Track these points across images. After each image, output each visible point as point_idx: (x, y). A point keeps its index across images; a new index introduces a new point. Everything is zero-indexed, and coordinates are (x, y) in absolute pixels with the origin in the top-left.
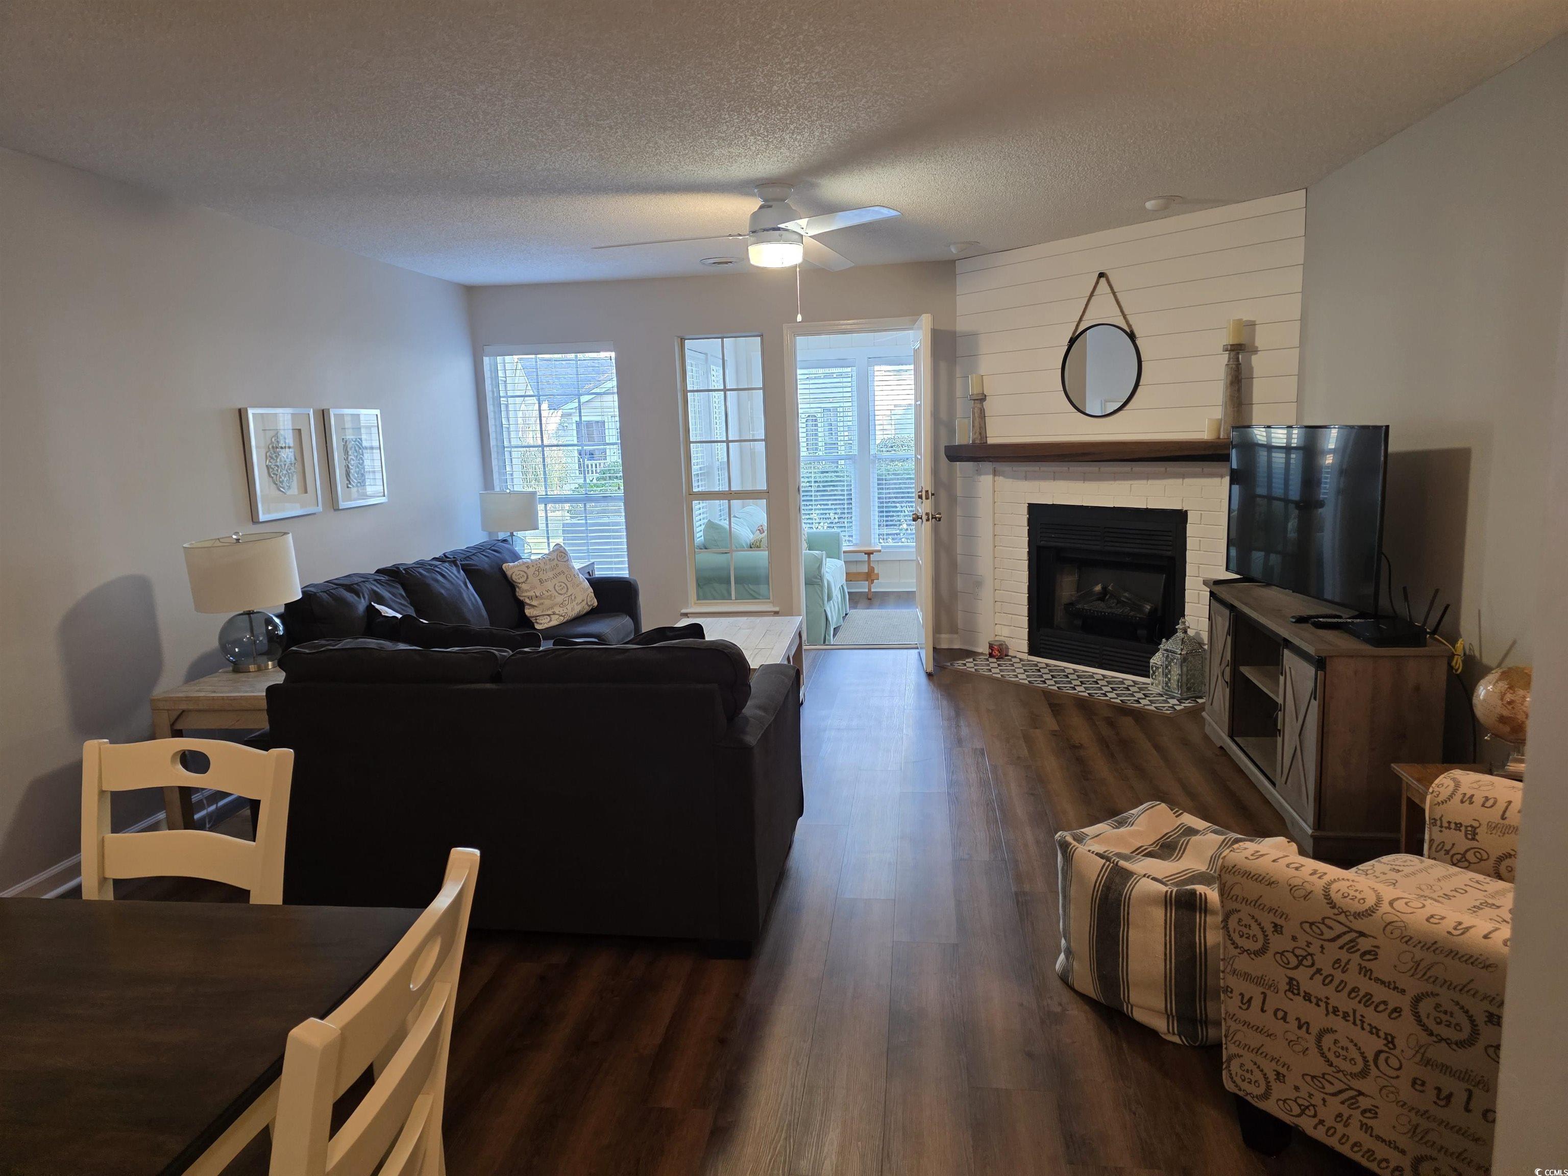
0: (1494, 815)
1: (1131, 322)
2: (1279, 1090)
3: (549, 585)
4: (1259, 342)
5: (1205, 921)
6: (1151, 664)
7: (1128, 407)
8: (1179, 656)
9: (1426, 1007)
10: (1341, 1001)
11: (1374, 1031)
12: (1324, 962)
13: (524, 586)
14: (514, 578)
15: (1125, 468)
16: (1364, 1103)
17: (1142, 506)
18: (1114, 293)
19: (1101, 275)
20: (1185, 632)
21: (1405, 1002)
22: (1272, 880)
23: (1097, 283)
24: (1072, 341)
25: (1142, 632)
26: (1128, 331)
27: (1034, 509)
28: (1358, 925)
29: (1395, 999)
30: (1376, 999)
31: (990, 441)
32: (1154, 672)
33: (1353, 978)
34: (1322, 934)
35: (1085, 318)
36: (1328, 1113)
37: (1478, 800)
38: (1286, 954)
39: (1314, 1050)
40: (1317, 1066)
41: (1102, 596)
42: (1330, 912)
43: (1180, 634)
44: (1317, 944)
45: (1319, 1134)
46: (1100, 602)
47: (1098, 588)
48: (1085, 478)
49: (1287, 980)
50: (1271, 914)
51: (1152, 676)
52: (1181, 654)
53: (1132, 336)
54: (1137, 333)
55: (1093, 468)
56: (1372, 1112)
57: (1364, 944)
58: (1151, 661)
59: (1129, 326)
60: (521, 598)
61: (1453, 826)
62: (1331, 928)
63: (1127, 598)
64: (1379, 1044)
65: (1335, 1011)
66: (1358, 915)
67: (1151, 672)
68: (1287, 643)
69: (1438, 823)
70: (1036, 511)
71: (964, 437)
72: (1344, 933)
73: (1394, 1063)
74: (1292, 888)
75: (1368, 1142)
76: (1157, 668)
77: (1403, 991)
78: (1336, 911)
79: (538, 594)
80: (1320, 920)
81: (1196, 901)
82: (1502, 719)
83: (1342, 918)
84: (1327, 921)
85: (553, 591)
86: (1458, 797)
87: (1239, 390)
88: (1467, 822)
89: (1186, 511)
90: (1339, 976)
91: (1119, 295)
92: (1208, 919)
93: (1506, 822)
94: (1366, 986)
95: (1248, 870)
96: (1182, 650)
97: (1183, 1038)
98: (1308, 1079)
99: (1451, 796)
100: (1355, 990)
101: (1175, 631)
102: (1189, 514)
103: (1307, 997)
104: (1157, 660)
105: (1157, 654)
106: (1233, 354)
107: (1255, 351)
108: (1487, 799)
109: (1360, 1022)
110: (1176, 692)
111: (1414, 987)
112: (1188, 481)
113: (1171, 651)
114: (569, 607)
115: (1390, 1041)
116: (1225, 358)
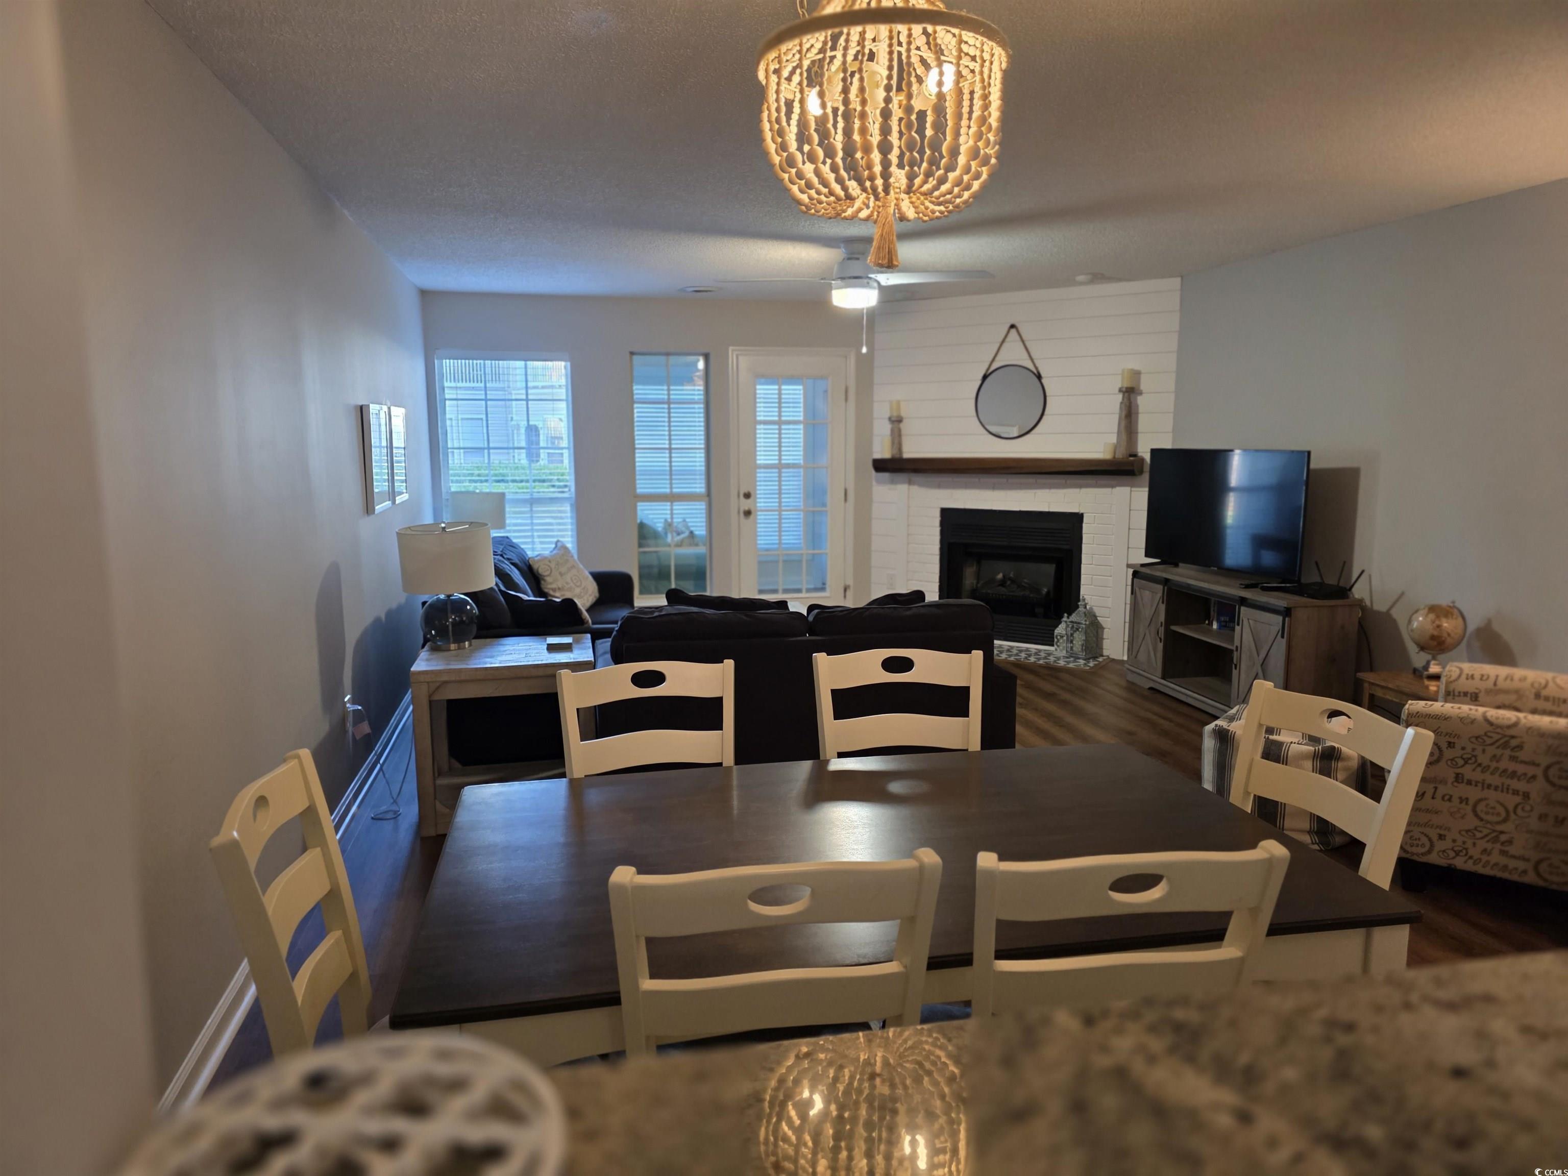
0: (1489, 684)
1: (1038, 365)
2: (1439, 845)
3: (568, 578)
4: (1143, 387)
5: (1337, 766)
6: (1055, 634)
7: (1033, 432)
8: (1084, 626)
9: (1552, 772)
10: (1495, 780)
11: (1516, 792)
12: (1483, 759)
13: (549, 579)
14: (540, 571)
15: (1031, 480)
16: (1503, 838)
17: (1046, 510)
18: (1023, 341)
19: (1012, 326)
20: (1085, 607)
21: (1539, 772)
22: (1447, 716)
23: (1008, 332)
24: (985, 377)
25: (1039, 610)
26: (1036, 372)
27: (945, 512)
28: (1512, 732)
29: (1531, 771)
30: (1519, 773)
31: (906, 455)
32: (1058, 641)
33: (1505, 764)
34: (1485, 741)
35: (997, 358)
36: (1475, 852)
37: (1477, 677)
38: (1456, 759)
39: (1471, 815)
40: (1471, 822)
41: (1003, 583)
42: (1491, 728)
43: (1081, 609)
44: (1480, 749)
45: (1469, 866)
46: (1000, 588)
47: (1000, 576)
48: (994, 487)
49: (1455, 775)
50: (1447, 737)
51: (1056, 644)
52: (1085, 624)
53: (1039, 377)
54: (1043, 374)
55: (1002, 480)
56: (1510, 842)
57: (1514, 743)
58: (1056, 631)
59: (1036, 368)
60: (546, 590)
61: (1462, 694)
62: (1491, 737)
63: (1026, 583)
64: (1518, 799)
65: (1489, 786)
66: (1509, 727)
67: (1056, 640)
68: (1243, 601)
69: (1452, 694)
70: (946, 513)
71: (883, 451)
72: (1500, 739)
73: (1528, 808)
74: (1461, 719)
75: (1503, 860)
76: (1062, 637)
77: (1538, 765)
78: (1494, 727)
79: (560, 586)
80: (1483, 734)
81: (1334, 752)
82: (1433, 637)
83: (1499, 730)
84: (1489, 734)
85: (572, 584)
86: (1464, 676)
87: (1130, 422)
88: (1472, 690)
89: (1082, 514)
90: (1494, 765)
91: (1027, 344)
92: (1339, 765)
93: (1498, 687)
94: (1512, 766)
95: (1428, 713)
96: (1086, 621)
97: (1321, 846)
98: (1463, 833)
99: (1460, 676)
100: (1505, 771)
101: (1078, 607)
102: (1085, 515)
103: (1469, 783)
104: (1060, 630)
105: (1060, 626)
106: (1126, 394)
107: (1141, 393)
108: (1482, 676)
109: (1506, 789)
110: (1081, 654)
111: (1544, 761)
112: (1084, 490)
113: (1076, 623)
114: (585, 598)
115: (1526, 796)
116: (1120, 396)
